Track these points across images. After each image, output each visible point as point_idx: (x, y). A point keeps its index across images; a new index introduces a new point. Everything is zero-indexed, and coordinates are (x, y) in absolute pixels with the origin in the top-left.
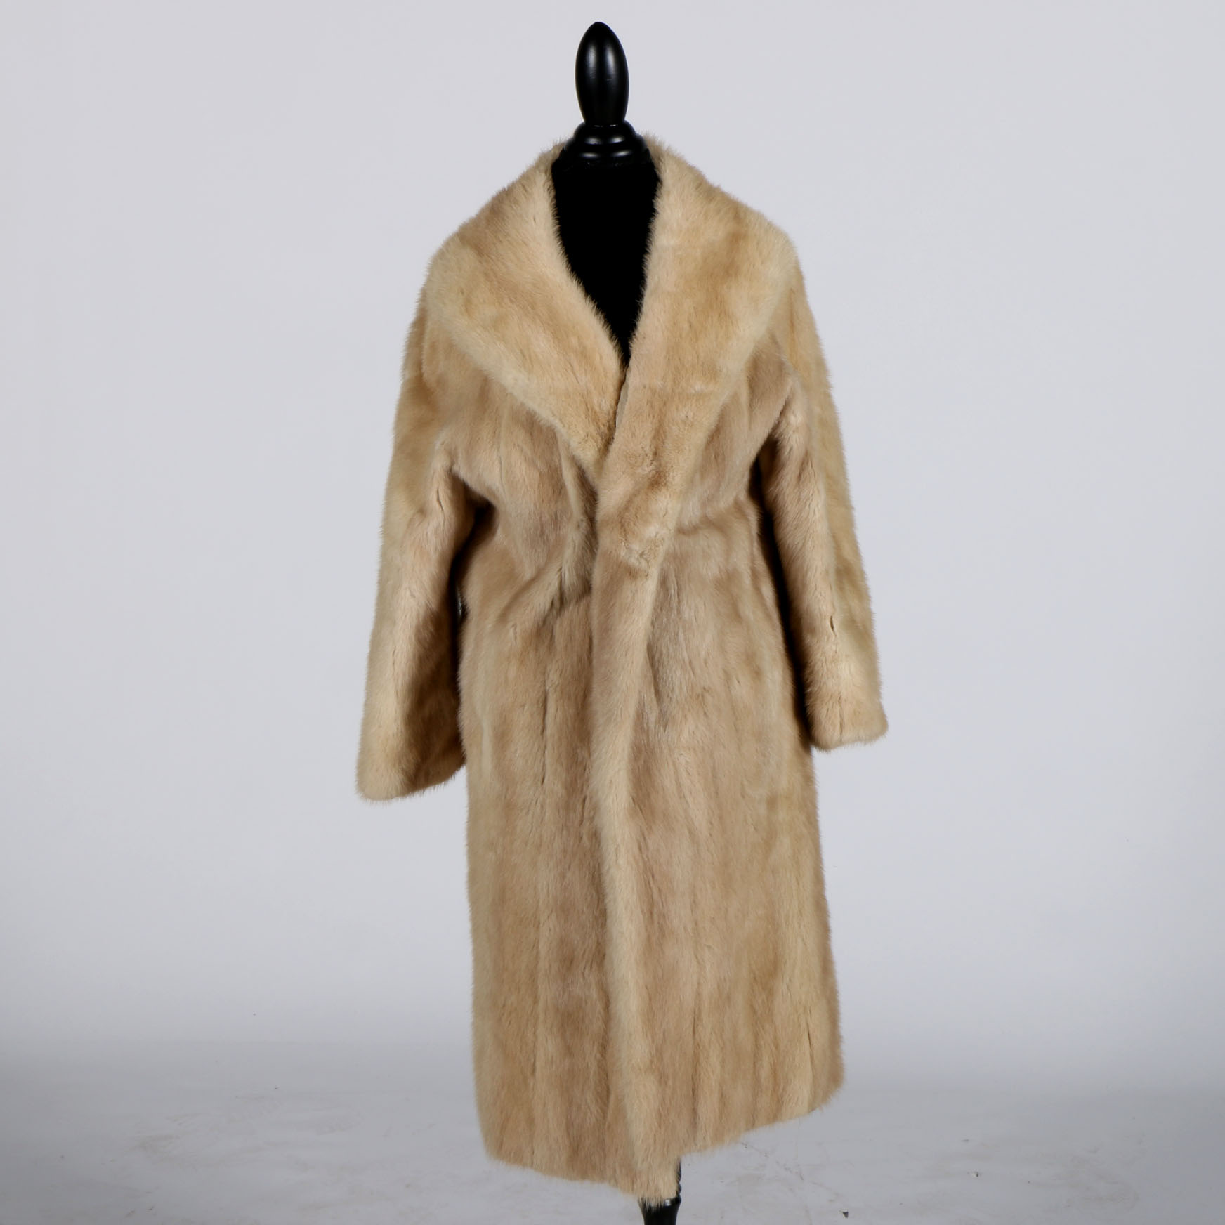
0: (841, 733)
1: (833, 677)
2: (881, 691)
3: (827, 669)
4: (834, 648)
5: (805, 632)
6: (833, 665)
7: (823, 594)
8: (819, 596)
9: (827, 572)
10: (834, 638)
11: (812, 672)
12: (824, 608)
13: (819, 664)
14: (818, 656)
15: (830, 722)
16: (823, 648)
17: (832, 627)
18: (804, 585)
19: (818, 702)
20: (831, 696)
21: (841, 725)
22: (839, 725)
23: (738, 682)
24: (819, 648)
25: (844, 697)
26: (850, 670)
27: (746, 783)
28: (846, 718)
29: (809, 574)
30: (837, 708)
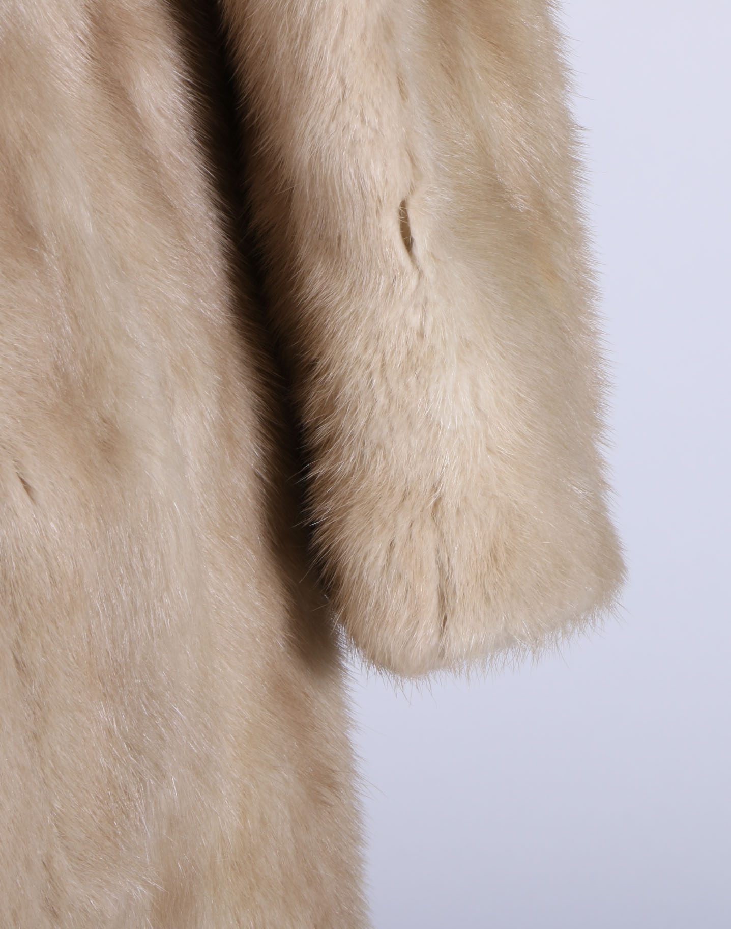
0: (442, 632)
1: (411, 425)
2: (604, 451)
3: (389, 395)
4: (415, 320)
5: (304, 251)
6: (412, 380)
7: (370, 116)
8: (356, 125)
9: (387, 30)
10: (413, 282)
11: (329, 407)
12: (377, 170)
13: (359, 375)
14: (355, 347)
15: (401, 591)
16: (372, 318)
17: (408, 244)
18: (299, 77)
19: (355, 517)
20: (405, 496)
21: (442, 598)
22: (435, 601)
23: (27, 488)
24: (356, 316)
25: (450, 504)
26: (475, 398)
27: (62, 862)
28: (459, 576)
29: (317, 37)
30: (427, 541)
